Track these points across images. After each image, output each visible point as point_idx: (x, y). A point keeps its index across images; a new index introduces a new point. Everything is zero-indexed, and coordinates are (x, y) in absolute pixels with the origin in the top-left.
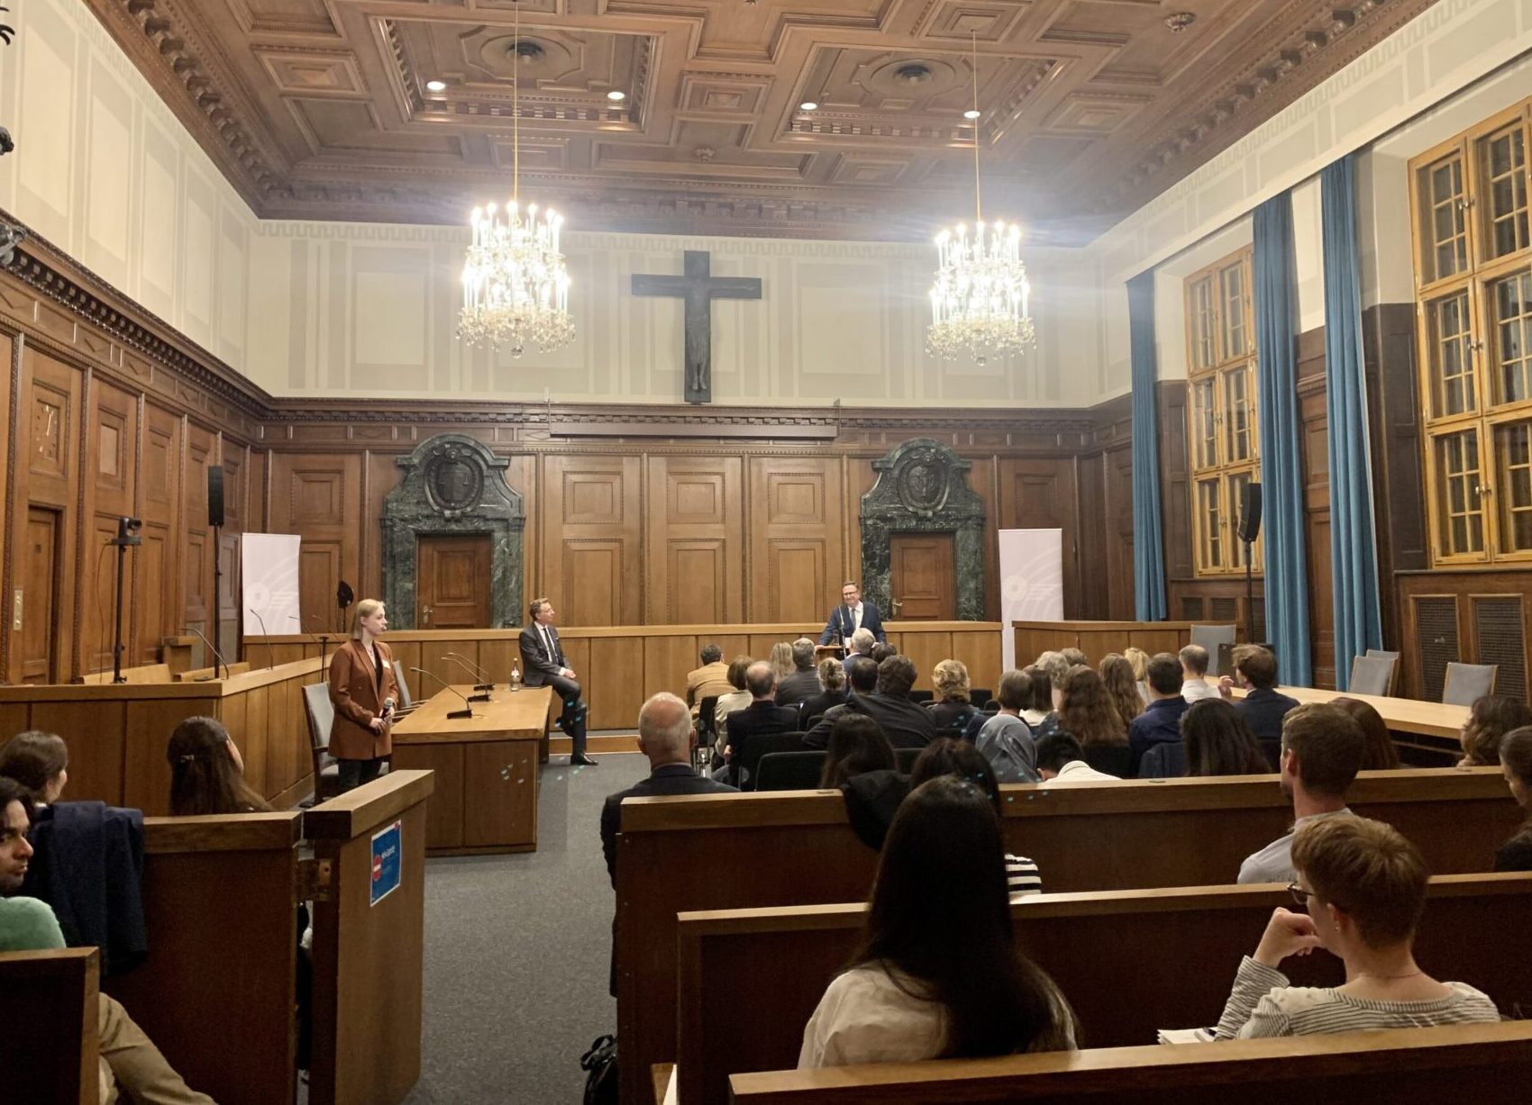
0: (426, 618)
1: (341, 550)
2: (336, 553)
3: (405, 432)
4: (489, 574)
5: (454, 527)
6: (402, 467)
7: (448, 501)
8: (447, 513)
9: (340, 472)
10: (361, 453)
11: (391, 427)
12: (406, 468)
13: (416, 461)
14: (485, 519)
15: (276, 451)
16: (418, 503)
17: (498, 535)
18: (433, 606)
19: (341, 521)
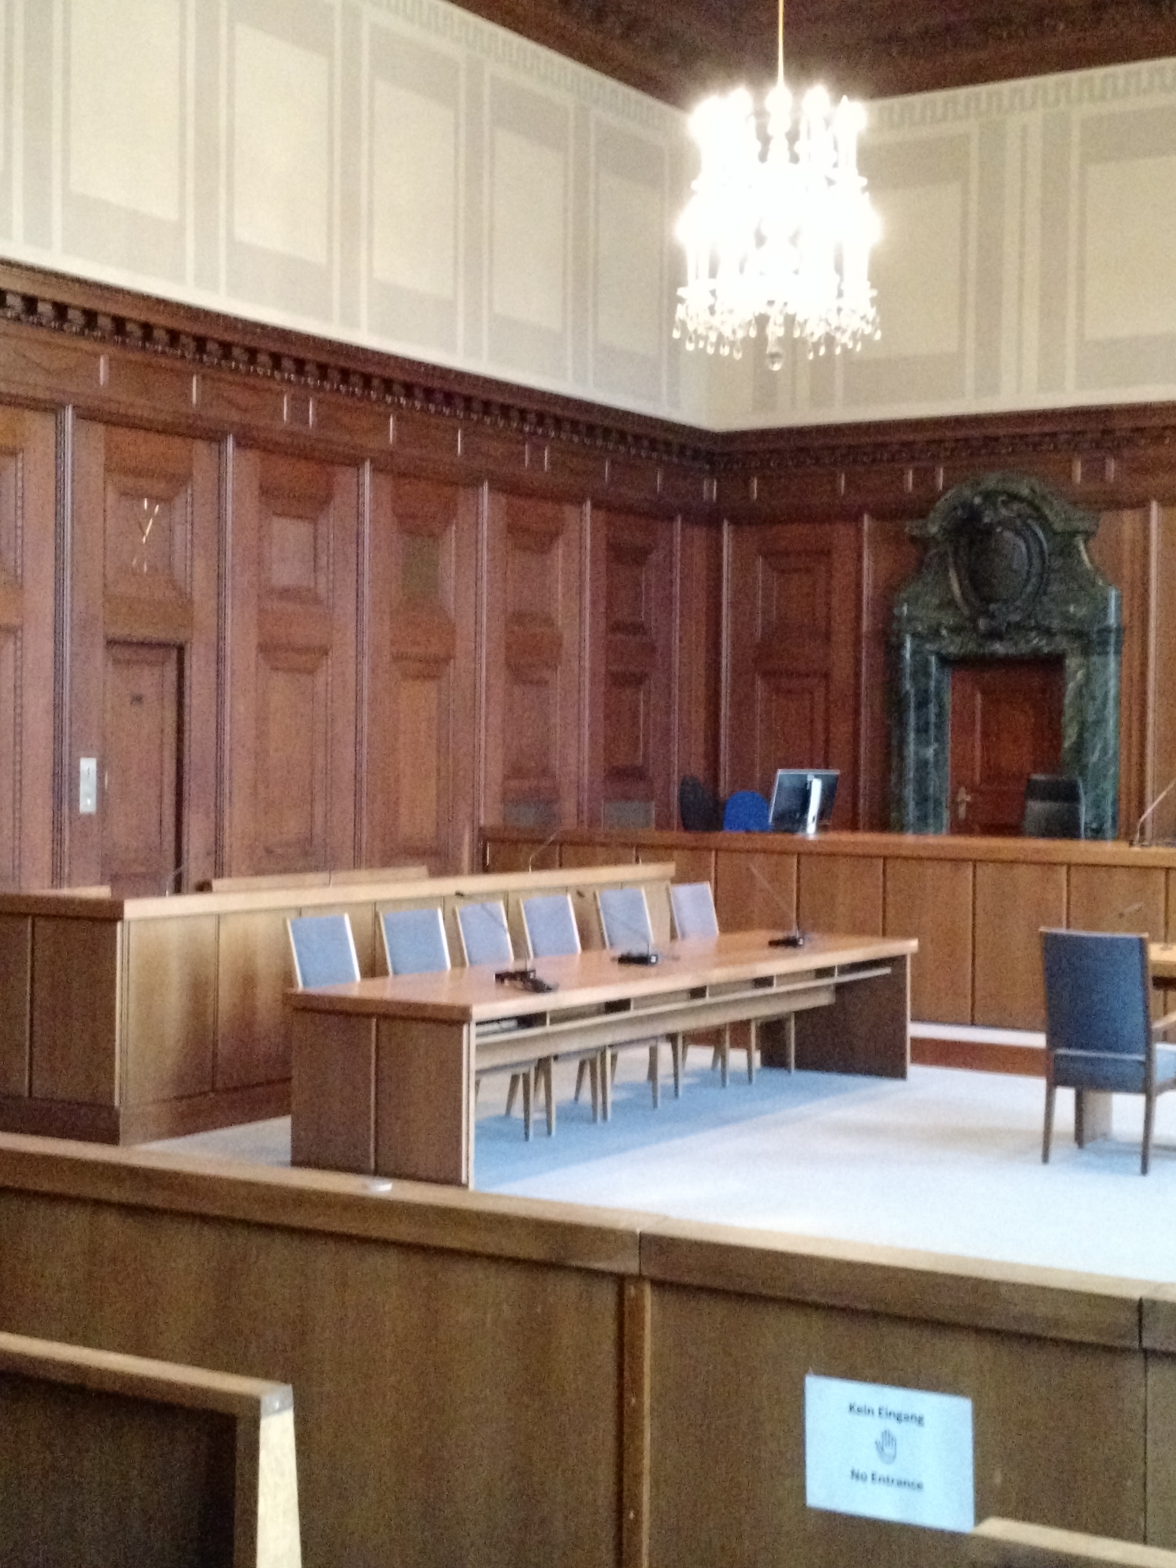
0: (962, 810)
1: (827, 688)
2: (819, 694)
3: (924, 477)
4: (1058, 736)
5: (999, 648)
6: (913, 540)
7: (988, 600)
8: (982, 623)
9: (825, 553)
10: (857, 519)
11: (901, 470)
12: (922, 543)
13: (934, 529)
14: (1048, 633)
15: (736, 521)
16: (940, 607)
17: (1072, 662)
18: (972, 790)
19: (827, 637)
